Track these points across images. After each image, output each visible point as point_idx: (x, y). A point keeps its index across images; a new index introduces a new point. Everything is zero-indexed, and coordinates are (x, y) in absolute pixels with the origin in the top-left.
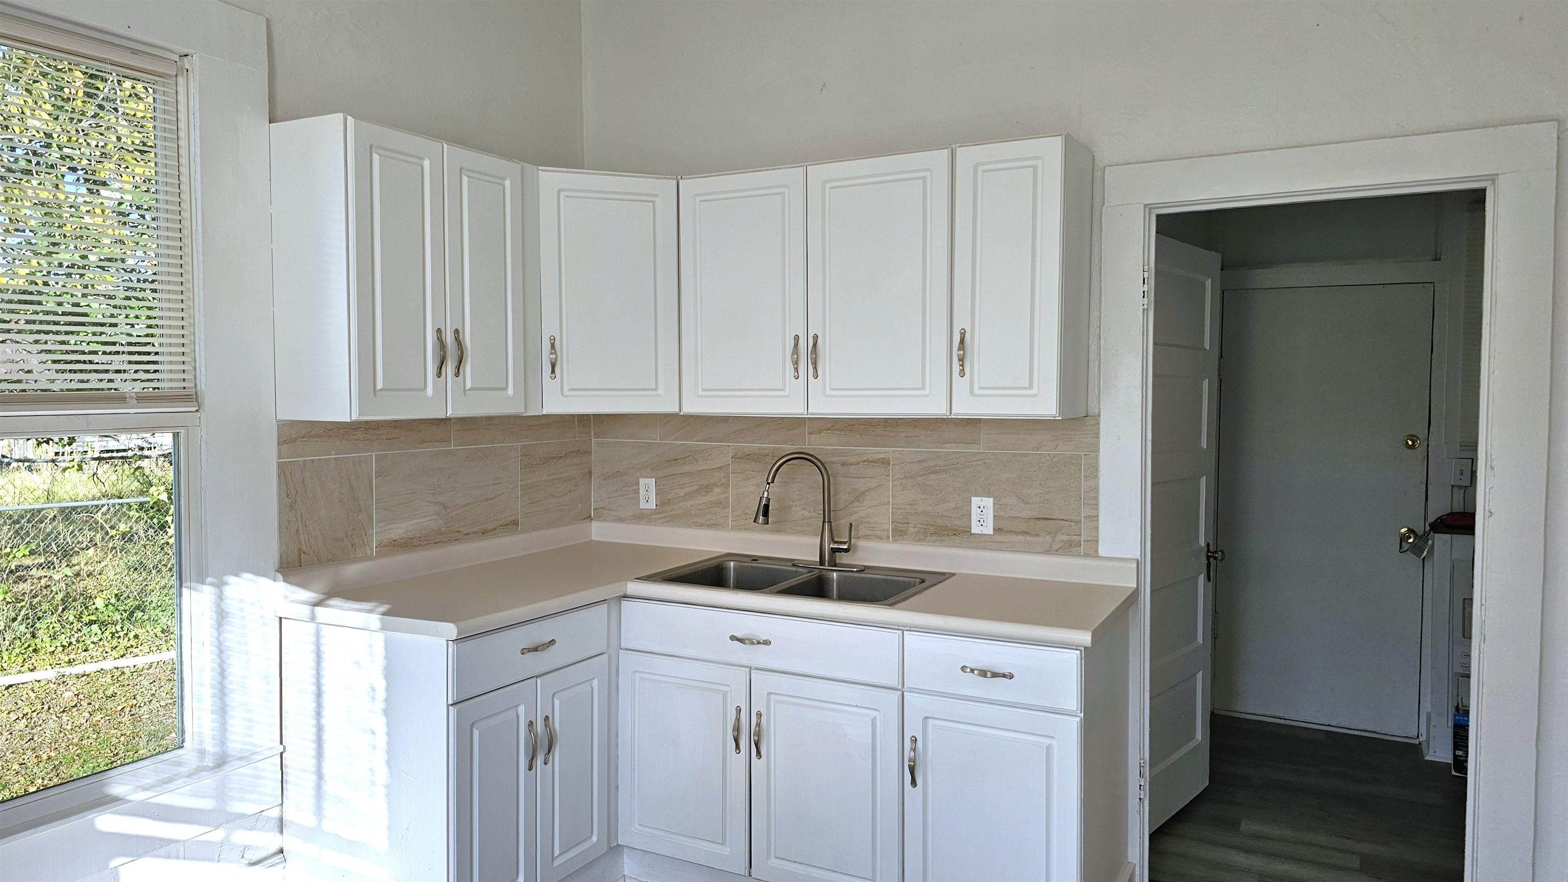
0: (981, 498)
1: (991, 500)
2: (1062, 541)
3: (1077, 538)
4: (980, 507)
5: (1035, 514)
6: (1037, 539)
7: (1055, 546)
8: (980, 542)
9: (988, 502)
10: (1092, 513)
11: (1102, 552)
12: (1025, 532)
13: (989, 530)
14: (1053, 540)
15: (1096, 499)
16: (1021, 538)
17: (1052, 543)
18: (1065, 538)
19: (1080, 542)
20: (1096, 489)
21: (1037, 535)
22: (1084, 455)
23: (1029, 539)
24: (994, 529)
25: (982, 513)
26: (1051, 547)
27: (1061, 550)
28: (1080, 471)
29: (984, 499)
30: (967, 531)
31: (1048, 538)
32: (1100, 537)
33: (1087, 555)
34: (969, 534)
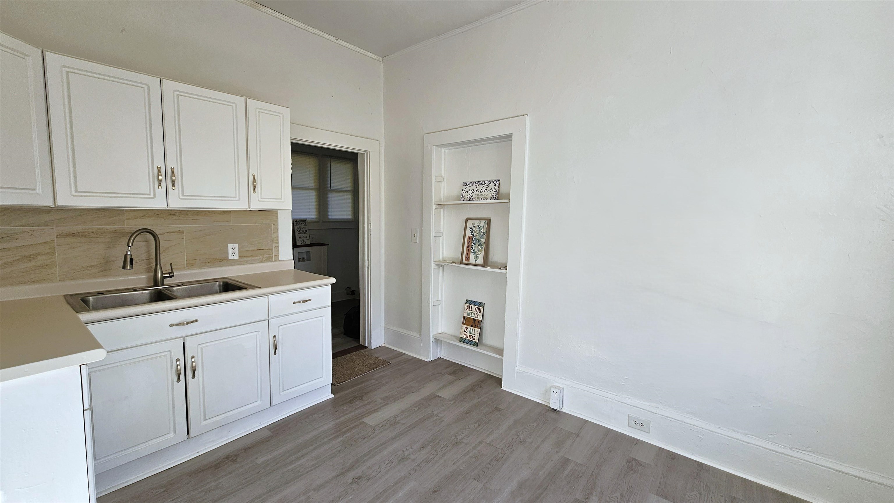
0: (233, 244)
1: (238, 244)
2: (267, 257)
3: (271, 255)
4: (232, 248)
5: (256, 248)
6: (256, 258)
7: (264, 259)
8: (234, 262)
9: (236, 245)
10: (277, 245)
11: (280, 259)
12: (252, 256)
13: (237, 257)
14: (263, 257)
15: (278, 240)
16: (250, 258)
17: (263, 258)
18: (267, 256)
19: (273, 256)
20: (277, 237)
21: (256, 256)
22: (273, 225)
23: (253, 258)
24: (239, 256)
25: (234, 251)
26: (262, 260)
27: (266, 261)
28: (272, 231)
29: (234, 244)
30: (227, 259)
31: (261, 257)
32: (280, 253)
33: (275, 261)
34: (227, 260)
